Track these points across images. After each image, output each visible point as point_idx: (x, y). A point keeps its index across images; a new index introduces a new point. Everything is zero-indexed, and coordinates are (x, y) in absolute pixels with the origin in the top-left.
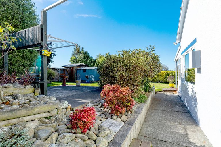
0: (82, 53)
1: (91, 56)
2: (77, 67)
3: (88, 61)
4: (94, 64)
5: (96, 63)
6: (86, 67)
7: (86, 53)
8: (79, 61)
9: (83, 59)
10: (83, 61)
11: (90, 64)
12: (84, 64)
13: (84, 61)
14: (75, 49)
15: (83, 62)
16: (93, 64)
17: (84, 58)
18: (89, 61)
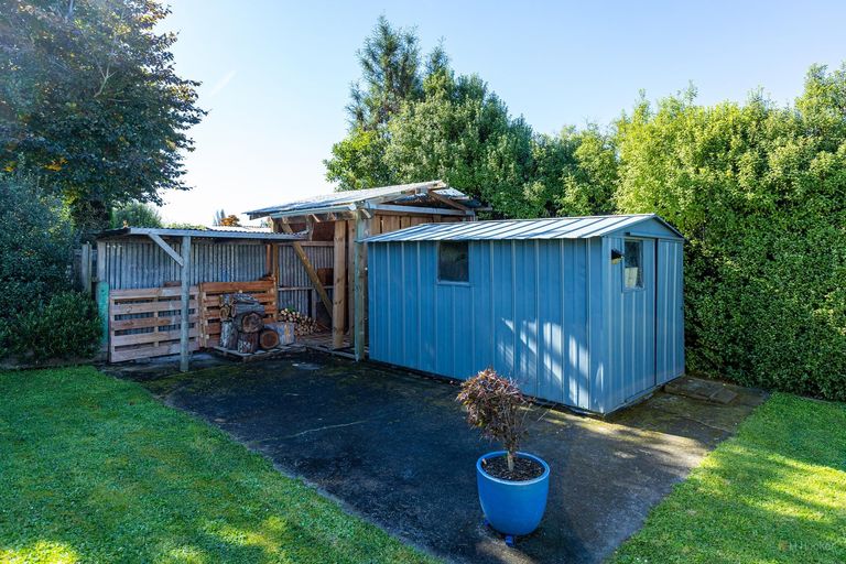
0: (433, 91)
1: (512, 116)
2: (380, 215)
3: (492, 163)
4: (556, 186)
5: (583, 178)
6: (468, 219)
7: (466, 92)
8: (407, 161)
9: (439, 148)
10: (435, 163)
11: (515, 192)
12: (452, 192)
13: (450, 165)
14: (376, 67)
15: (442, 170)
16: (537, 186)
17: (453, 131)
18: (501, 161)
